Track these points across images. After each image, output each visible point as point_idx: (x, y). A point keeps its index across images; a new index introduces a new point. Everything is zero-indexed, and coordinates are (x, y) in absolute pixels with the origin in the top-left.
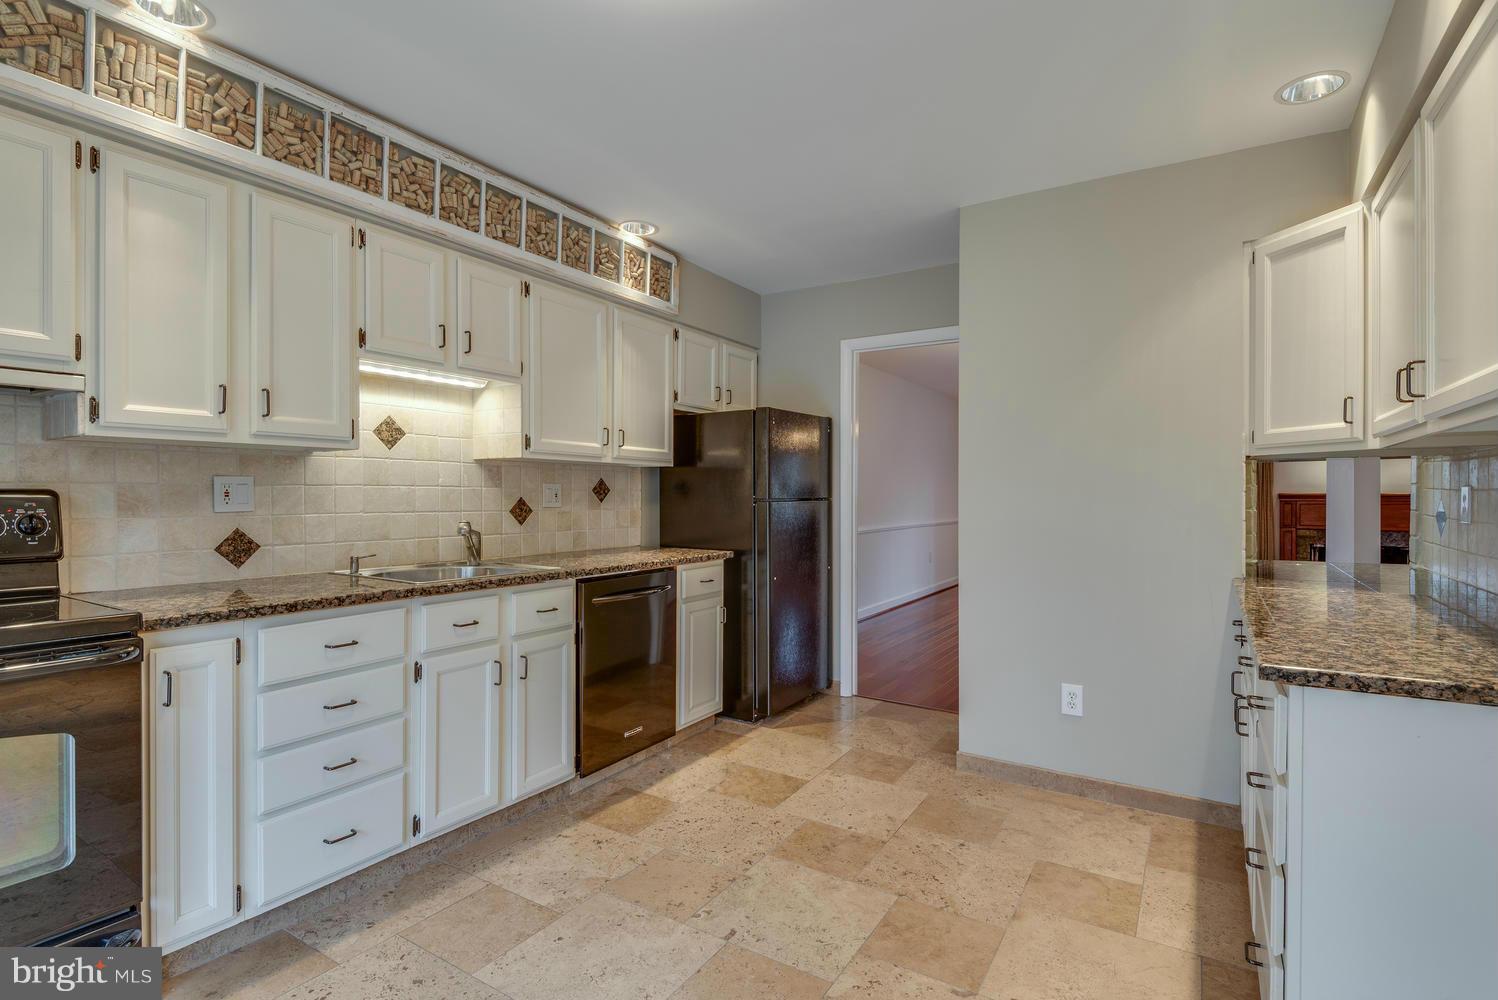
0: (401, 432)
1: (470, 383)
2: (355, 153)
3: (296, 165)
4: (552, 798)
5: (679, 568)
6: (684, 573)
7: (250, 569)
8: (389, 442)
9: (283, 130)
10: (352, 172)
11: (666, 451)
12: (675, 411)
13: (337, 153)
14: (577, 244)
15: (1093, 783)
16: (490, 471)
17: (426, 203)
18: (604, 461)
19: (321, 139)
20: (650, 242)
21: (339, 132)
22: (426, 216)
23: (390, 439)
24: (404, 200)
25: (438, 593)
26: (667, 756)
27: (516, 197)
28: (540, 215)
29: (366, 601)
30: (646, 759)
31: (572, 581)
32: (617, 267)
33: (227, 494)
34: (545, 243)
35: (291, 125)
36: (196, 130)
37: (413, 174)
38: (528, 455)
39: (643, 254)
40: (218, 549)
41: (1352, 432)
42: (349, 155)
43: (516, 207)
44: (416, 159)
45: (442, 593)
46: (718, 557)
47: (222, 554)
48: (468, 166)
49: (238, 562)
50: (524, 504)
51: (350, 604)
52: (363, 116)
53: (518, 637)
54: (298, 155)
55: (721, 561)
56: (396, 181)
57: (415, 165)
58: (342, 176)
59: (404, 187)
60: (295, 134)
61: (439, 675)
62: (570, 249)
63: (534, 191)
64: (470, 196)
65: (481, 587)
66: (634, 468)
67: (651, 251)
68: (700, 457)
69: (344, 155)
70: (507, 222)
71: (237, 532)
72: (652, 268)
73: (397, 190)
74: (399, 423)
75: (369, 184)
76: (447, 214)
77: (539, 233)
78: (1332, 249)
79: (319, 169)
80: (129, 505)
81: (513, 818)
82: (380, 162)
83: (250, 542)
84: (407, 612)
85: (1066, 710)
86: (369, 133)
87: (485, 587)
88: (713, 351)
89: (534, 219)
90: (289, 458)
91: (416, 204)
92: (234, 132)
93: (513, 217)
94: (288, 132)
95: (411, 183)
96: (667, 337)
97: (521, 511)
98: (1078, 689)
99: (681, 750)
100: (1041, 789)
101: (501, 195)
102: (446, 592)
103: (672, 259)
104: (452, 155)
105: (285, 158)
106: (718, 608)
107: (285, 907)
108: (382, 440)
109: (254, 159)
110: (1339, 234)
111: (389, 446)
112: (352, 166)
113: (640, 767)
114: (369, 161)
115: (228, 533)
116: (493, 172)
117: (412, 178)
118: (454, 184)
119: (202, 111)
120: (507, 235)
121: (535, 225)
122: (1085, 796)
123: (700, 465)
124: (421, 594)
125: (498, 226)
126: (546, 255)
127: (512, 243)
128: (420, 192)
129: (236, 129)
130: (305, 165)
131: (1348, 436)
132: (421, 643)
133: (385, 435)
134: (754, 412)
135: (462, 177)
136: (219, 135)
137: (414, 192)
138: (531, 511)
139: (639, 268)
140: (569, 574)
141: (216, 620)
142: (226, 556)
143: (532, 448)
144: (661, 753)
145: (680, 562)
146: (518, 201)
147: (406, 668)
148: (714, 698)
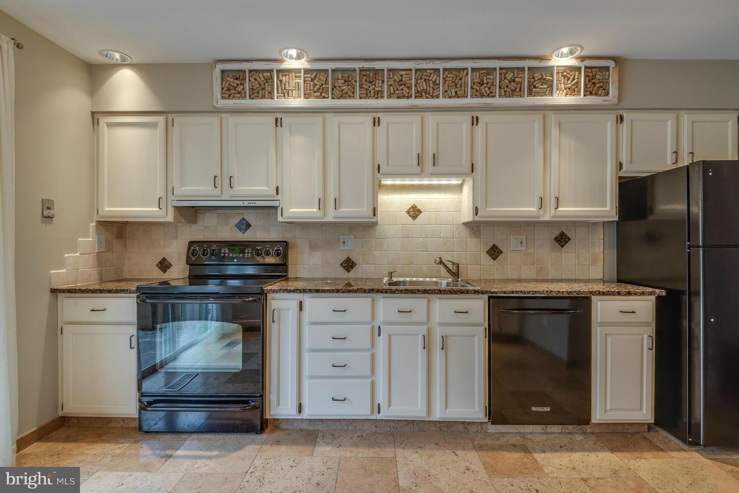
0: (420, 211)
1: (454, 182)
2: (371, 82)
3: (346, 98)
4: (473, 429)
5: (594, 298)
6: (599, 302)
7: (352, 274)
8: (414, 217)
9: (340, 85)
10: (370, 92)
11: (608, 208)
12: (620, 178)
13: (363, 86)
14: (514, 81)
16: (473, 229)
17: (408, 93)
18: (541, 219)
19: (356, 81)
20: (582, 58)
21: (364, 75)
22: (406, 100)
23: (414, 215)
24: (396, 96)
25: (386, 292)
26: (579, 438)
27: (464, 69)
28: (482, 73)
29: (349, 292)
30: (561, 433)
31: (486, 297)
32: (551, 86)
33: (344, 242)
34: (487, 89)
35: (343, 81)
36: (309, 98)
37: (401, 80)
38: (477, 219)
39: (578, 69)
40: (341, 265)
42: (368, 84)
43: (464, 75)
44: (401, 73)
45: (389, 293)
46: (651, 294)
47: (342, 266)
48: (430, 64)
49: (348, 271)
50: (497, 247)
51: (342, 292)
52: (373, 63)
53: (442, 324)
54: (347, 93)
55: (653, 298)
56: (391, 88)
57: (402, 76)
58: (366, 95)
59: (396, 89)
60: (345, 84)
61: (390, 336)
62: (507, 87)
63: (476, 61)
64: (434, 80)
65: (412, 293)
66: (595, 224)
67: (583, 65)
68: (651, 212)
69: (366, 85)
70: (459, 86)
71: (348, 258)
72: (586, 76)
73: (392, 92)
74: (419, 207)
75: (378, 95)
76: (419, 95)
77: (482, 84)
79: (355, 96)
80: (313, 247)
81: (443, 429)
82: (383, 81)
83: (353, 262)
84: (373, 300)
86: (377, 69)
87: (415, 293)
88: (669, 123)
89: (478, 77)
90: (369, 226)
91: (403, 95)
92: (321, 94)
93: (463, 81)
94: (343, 85)
95: (400, 86)
96: (609, 123)
97: (494, 252)
99: (595, 439)
101: (453, 72)
102: (391, 292)
103: (611, 64)
104: (421, 62)
105: (342, 96)
106: (645, 336)
107: (321, 420)
108: (410, 216)
109: (329, 102)
111: (414, 219)
112: (370, 89)
113: (551, 436)
114: (378, 83)
115: (345, 258)
116: (447, 61)
117: (400, 82)
118: (423, 77)
119: (310, 90)
120: (458, 93)
121: (479, 81)
123: (650, 218)
124: (377, 292)
125: (452, 90)
126: (488, 95)
127: (462, 97)
128: (405, 88)
129: (321, 93)
130: (350, 96)
132: (380, 318)
133: (412, 213)
134: (688, 167)
135: (428, 71)
136: (317, 97)
137: (402, 90)
138: (501, 252)
139: (574, 79)
140: (486, 292)
141: (289, 292)
142: (344, 268)
143: (479, 215)
144: (577, 433)
145: (599, 293)
146: (466, 71)
147: (373, 328)
148: (641, 409)
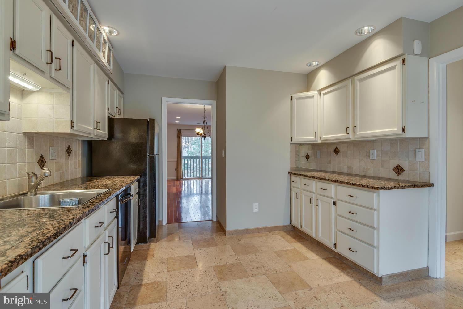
15: (261, 228)
28: (83, 8)
34: (83, 23)
38: (72, 131)
41: (315, 139)
50: (43, 158)
67: (108, 42)
77: (82, 16)
78: (311, 100)
85: (255, 211)
88: (115, 92)
89: (81, 9)
93: (75, 3)
97: (42, 162)
98: (257, 204)
100: (249, 234)
103: (112, 49)
110: (313, 97)
121: (81, 12)
122: (259, 232)
127: (75, 17)
131: (315, 140)
138: (45, 162)
139: (104, 48)
143: (75, 128)
